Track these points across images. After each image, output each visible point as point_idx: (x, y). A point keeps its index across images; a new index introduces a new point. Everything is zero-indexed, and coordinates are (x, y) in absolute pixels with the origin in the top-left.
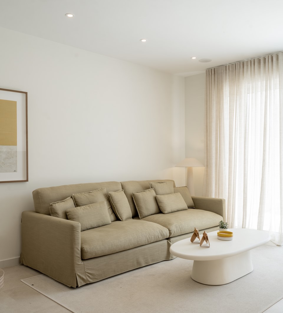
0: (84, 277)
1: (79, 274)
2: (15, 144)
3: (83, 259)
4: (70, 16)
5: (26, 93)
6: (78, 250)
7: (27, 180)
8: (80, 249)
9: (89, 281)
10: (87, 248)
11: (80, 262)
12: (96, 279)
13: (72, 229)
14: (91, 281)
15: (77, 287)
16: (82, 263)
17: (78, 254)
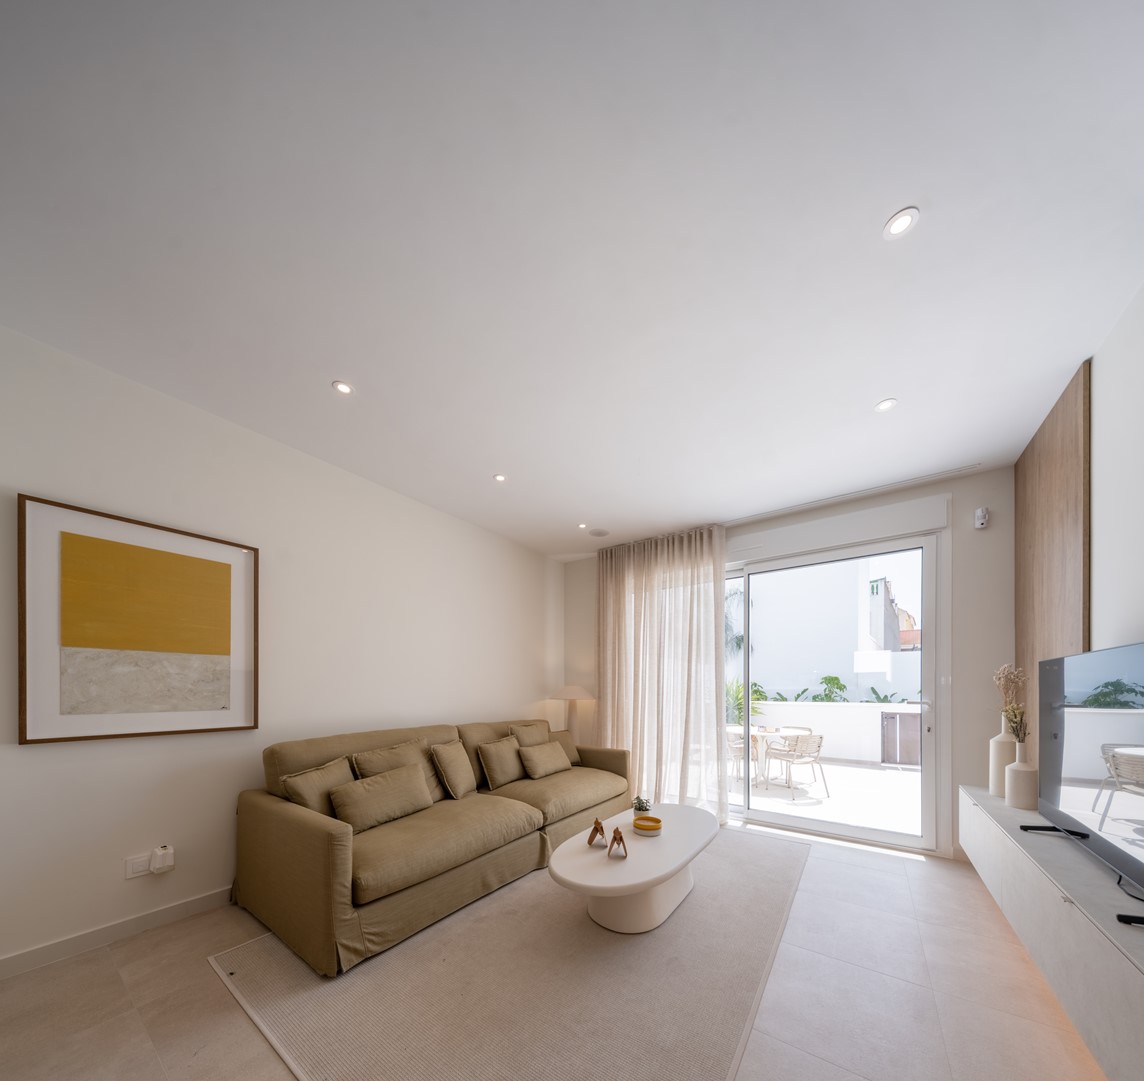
0: (358, 946)
1: (345, 942)
2: (227, 652)
3: (356, 904)
4: (344, 388)
5: (256, 551)
6: (345, 887)
7: (256, 726)
8: (349, 884)
9: (371, 951)
10: (367, 878)
11: (350, 914)
12: (388, 941)
13: (330, 841)
14: (376, 948)
15: (340, 972)
16: (356, 914)
17: (344, 897)
